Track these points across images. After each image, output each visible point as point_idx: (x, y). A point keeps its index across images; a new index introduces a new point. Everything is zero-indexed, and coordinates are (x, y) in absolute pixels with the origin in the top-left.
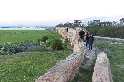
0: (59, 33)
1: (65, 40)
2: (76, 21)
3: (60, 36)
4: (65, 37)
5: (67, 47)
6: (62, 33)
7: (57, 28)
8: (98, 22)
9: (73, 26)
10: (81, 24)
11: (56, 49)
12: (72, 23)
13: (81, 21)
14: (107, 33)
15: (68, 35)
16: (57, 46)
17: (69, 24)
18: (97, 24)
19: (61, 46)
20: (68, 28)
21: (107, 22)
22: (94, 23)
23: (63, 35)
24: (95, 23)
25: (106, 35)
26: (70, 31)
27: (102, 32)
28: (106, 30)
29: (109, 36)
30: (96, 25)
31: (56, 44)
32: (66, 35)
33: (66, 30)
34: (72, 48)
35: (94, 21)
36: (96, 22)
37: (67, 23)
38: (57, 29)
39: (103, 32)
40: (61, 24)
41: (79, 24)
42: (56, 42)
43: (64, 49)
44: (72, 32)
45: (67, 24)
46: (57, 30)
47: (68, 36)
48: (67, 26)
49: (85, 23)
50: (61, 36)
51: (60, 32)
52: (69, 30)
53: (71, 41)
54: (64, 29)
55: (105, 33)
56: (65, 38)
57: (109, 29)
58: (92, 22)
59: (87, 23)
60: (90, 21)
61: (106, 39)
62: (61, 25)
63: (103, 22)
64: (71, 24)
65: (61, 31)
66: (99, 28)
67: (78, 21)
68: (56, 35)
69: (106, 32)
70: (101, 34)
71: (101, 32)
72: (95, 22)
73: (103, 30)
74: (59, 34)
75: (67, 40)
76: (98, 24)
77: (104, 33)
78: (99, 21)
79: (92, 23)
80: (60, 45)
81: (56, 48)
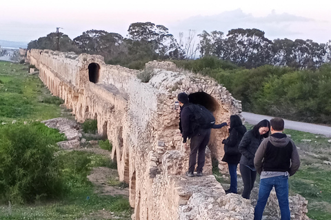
0: (47, 84)
1: (77, 127)
2: (140, 28)
3: (48, 101)
4: (79, 108)
5: (90, 178)
6: (61, 84)
7: (34, 52)
8: (255, 39)
9: (126, 50)
10: (166, 42)
11: (15, 191)
12: (116, 35)
13: (165, 29)
14: (311, 103)
15: (94, 99)
16: (22, 171)
17: (102, 37)
18: (247, 50)
19: (52, 173)
20: (98, 60)
21: (300, 42)
22: (233, 45)
23: (65, 95)
24: (241, 43)
25: (308, 109)
26: (111, 81)
27: (285, 93)
28: (307, 87)
29: (323, 116)
30: (243, 54)
31: (18, 161)
32: (83, 100)
33: (86, 73)
34: (125, 185)
35: (232, 32)
36: (245, 38)
37: (93, 31)
38: (33, 62)
39: (289, 95)
40: (59, 34)
41: (157, 42)
42: (17, 148)
43: (67, 191)
44: (118, 86)
45: (90, 39)
46: (33, 67)
47: (99, 109)
48: (94, 51)
49: (185, 41)
50: (58, 101)
51: (48, 76)
52: (104, 71)
53: (112, 137)
54: (74, 62)
55: (299, 98)
56: (80, 118)
57: (322, 83)
58: (225, 37)
59: (197, 41)
60: (215, 33)
61: (310, 135)
62: (55, 42)
63: (278, 41)
64: (115, 41)
65: (56, 75)
66: (265, 74)
67: (152, 25)
68: (29, 91)
69: (304, 96)
70: (278, 104)
71: (280, 93)
72: (240, 37)
73: (291, 82)
74: (43, 86)
75: (89, 127)
76: (255, 51)
77: (293, 100)
78: (260, 34)
79: (225, 42)
80: (44, 170)
81: (13, 183)
